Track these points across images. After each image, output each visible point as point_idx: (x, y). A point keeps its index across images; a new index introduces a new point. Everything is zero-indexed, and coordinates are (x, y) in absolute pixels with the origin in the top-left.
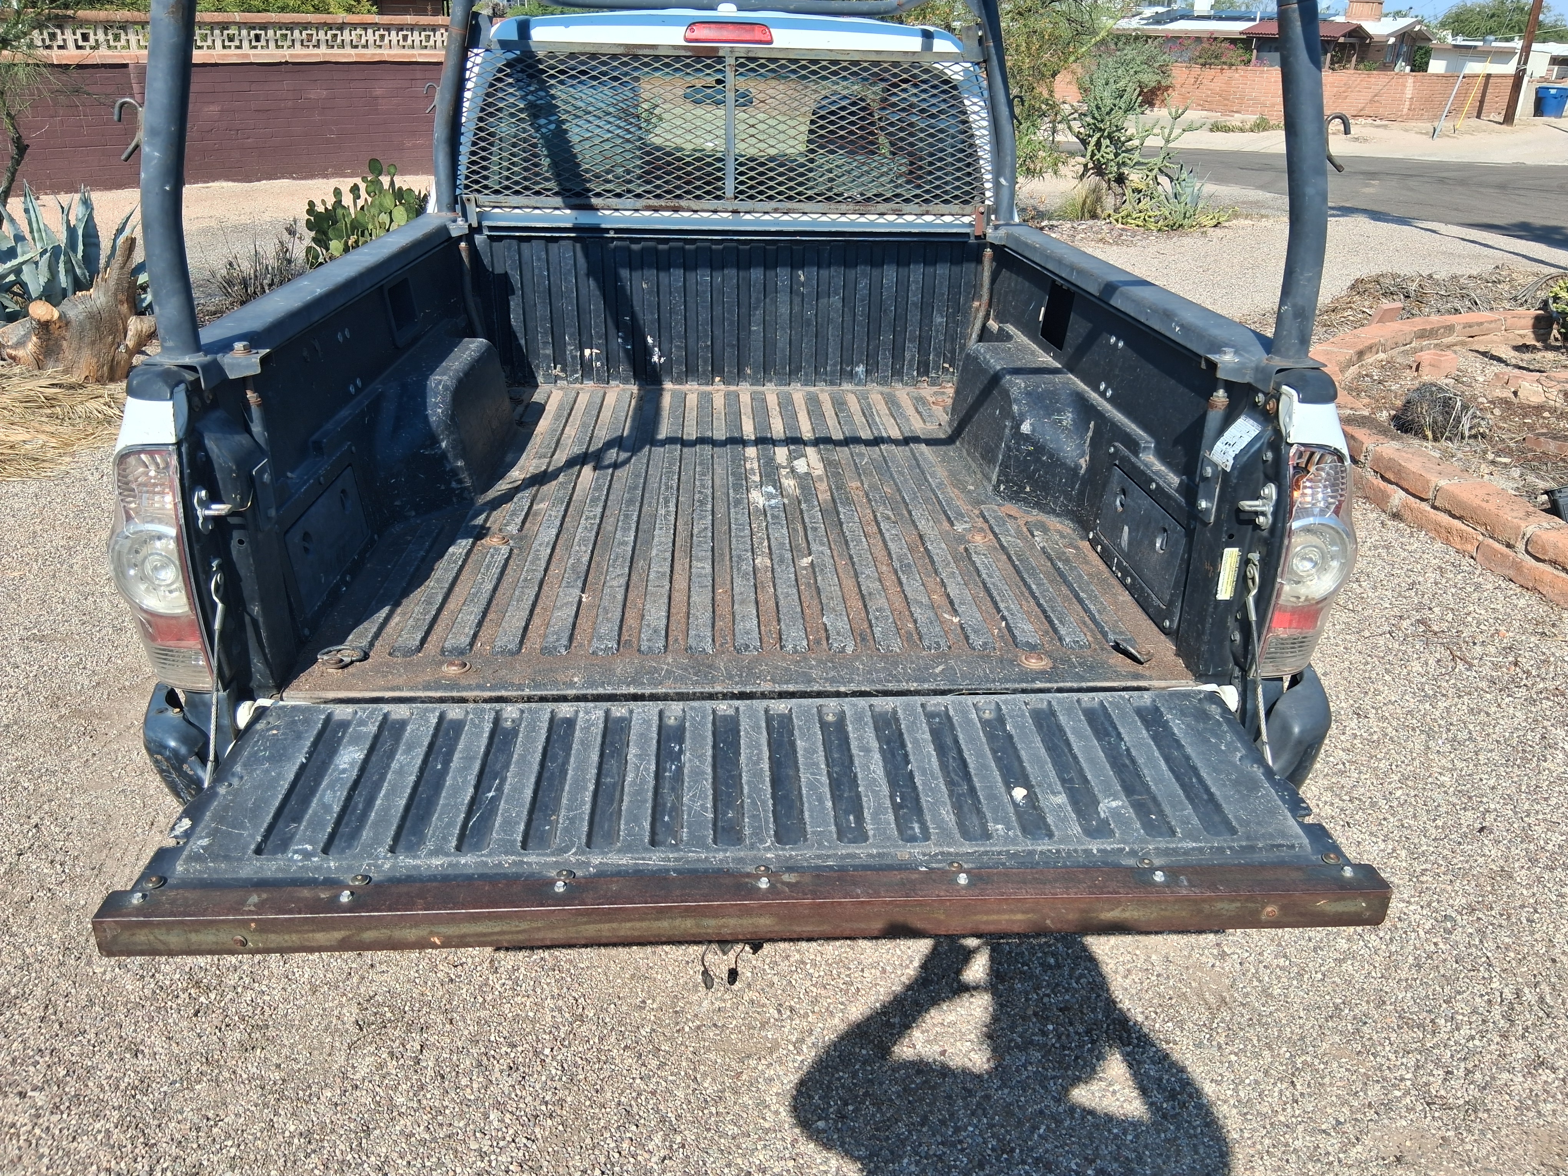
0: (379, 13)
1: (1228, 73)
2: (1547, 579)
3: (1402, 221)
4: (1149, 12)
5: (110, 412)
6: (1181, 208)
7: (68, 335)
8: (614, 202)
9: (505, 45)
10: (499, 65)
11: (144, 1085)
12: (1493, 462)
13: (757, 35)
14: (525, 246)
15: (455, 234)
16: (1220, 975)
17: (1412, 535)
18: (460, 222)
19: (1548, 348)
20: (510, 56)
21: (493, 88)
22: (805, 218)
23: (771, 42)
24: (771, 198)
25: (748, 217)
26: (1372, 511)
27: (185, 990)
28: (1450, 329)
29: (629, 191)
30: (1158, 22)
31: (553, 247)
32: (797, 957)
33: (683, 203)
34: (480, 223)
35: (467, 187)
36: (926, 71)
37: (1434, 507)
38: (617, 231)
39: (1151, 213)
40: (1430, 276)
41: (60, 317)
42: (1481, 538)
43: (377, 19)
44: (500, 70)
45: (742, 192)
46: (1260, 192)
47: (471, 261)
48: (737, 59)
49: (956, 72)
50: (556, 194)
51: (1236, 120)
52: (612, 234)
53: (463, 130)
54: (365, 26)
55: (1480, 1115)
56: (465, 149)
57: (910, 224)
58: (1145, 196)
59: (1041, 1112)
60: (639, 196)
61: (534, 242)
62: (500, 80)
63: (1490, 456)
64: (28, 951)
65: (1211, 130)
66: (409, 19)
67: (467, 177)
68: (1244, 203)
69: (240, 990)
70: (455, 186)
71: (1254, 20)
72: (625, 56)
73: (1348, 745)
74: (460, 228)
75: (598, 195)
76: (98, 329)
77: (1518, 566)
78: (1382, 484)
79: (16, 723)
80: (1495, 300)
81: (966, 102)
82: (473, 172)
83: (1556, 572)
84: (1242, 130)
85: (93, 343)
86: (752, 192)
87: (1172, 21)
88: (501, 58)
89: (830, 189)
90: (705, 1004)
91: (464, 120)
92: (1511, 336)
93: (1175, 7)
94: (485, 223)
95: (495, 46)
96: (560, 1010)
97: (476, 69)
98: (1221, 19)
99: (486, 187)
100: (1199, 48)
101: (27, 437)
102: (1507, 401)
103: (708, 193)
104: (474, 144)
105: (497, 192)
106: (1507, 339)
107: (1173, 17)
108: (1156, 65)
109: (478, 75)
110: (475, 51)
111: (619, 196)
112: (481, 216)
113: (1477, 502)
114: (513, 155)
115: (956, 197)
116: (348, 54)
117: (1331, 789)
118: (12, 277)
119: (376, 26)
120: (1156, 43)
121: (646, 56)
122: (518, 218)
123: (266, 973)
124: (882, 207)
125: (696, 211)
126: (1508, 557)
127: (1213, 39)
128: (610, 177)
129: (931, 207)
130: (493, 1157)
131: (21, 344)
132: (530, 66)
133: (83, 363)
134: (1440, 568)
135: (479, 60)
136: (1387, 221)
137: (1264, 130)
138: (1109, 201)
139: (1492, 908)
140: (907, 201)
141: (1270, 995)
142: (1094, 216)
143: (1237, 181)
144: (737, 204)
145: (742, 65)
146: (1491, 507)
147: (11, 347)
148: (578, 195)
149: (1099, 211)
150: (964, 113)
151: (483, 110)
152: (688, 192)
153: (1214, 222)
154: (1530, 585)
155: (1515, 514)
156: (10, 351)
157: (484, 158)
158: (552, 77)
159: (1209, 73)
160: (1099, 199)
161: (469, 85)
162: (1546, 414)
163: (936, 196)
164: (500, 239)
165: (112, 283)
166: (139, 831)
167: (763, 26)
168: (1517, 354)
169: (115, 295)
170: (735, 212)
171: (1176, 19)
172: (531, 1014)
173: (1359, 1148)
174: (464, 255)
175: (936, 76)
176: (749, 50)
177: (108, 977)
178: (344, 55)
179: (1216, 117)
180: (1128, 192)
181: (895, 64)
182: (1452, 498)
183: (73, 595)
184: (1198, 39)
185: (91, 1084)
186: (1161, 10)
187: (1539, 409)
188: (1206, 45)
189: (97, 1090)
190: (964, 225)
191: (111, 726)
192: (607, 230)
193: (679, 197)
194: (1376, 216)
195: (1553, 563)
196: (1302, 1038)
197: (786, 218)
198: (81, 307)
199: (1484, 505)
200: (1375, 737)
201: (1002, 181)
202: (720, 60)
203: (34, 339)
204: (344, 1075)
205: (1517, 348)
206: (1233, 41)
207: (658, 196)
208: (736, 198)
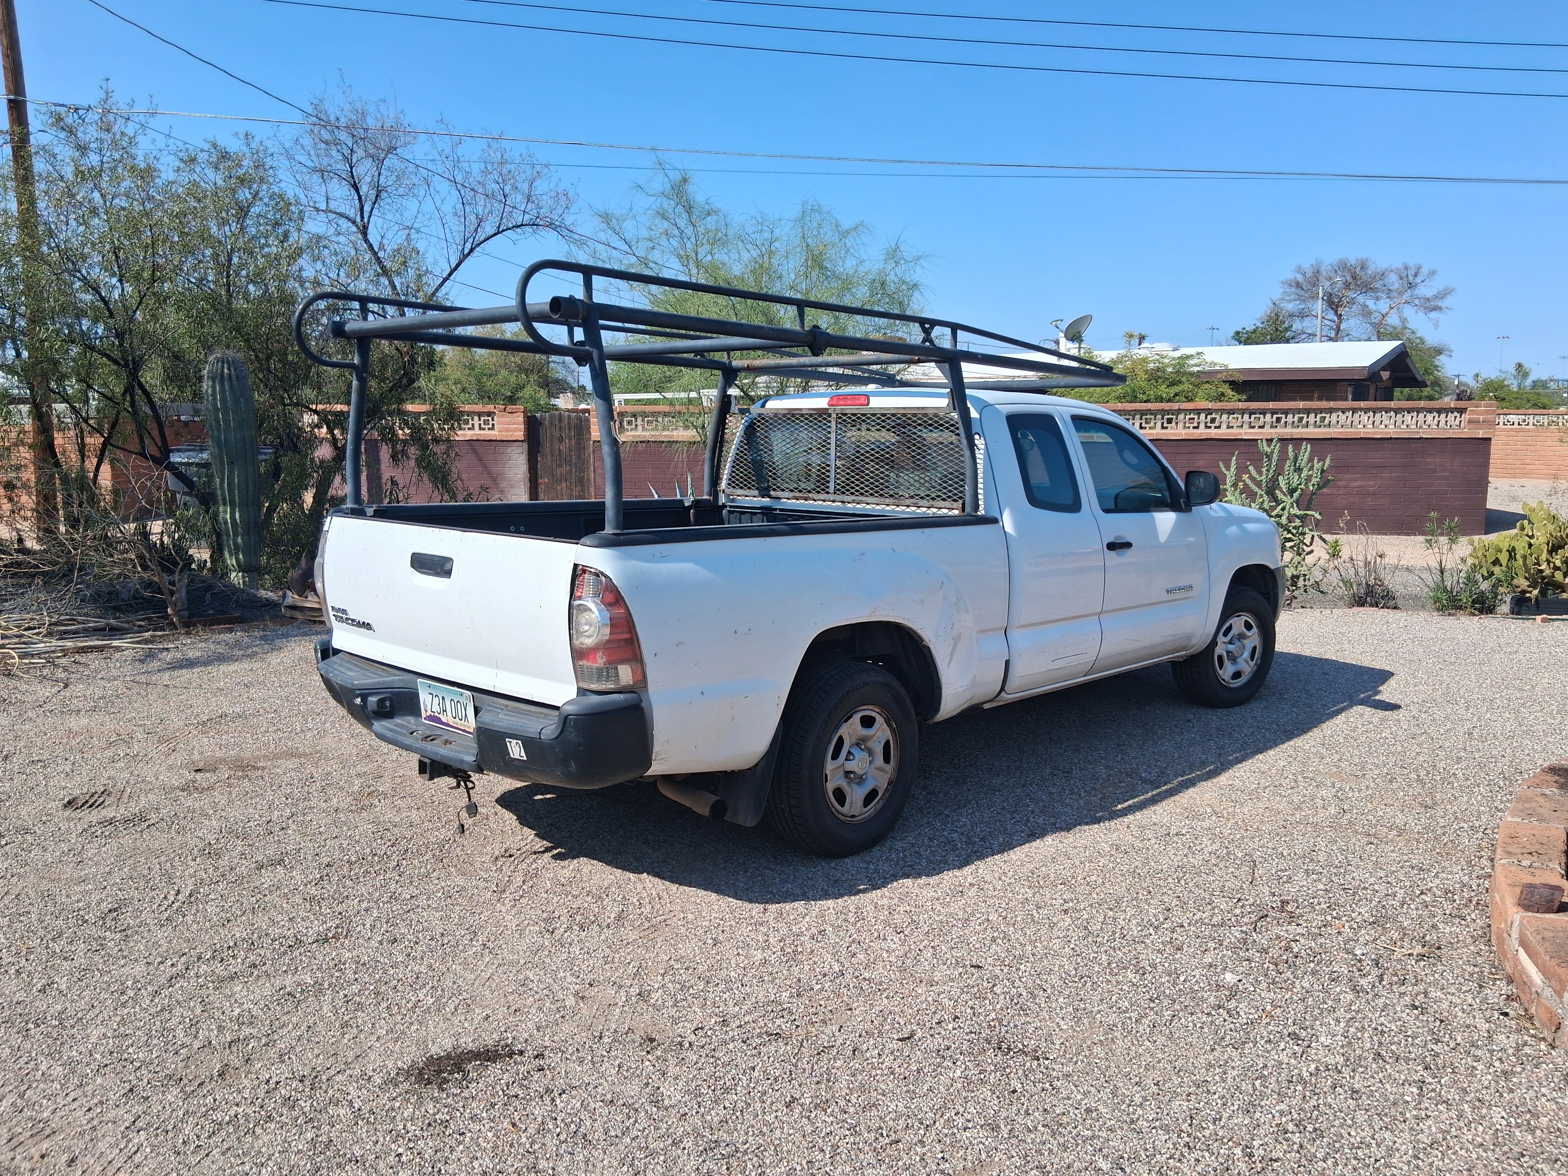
8: (780, 494)
23: (868, 404)
24: (852, 494)
25: (849, 505)
29: (787, 488)
33: (810, 495)
34: (725, 504)
38: (781, 510)
45: (838, 490)
48: (837, 414)
50: (757, 489)
52: (778, 512)
54: (1199, 412)
60: (791, 491)
72: (789, 414)
75: (774, 490)
86: (844, 490)
94: (727, 504)
103: (823, 489)
105: (733, 487)
111: (783, 490)
115: (949, 497)
116: (1179, 433)
121: (798, 414)
125: (815, 500)
129: (935, 503)
140: (922, 498)
144: (835, 497)
145: (840, 418)
148: (765, 489)
152: (813, 489)
163: (939, 496)
170: (843, 502)
176: (842, 409)
178: (1175, 434)
181: (915, 415)
192: (776, 510)
193: (809, 492)
202: (830, 415)
207: (801, 491)
208: (835, 493)
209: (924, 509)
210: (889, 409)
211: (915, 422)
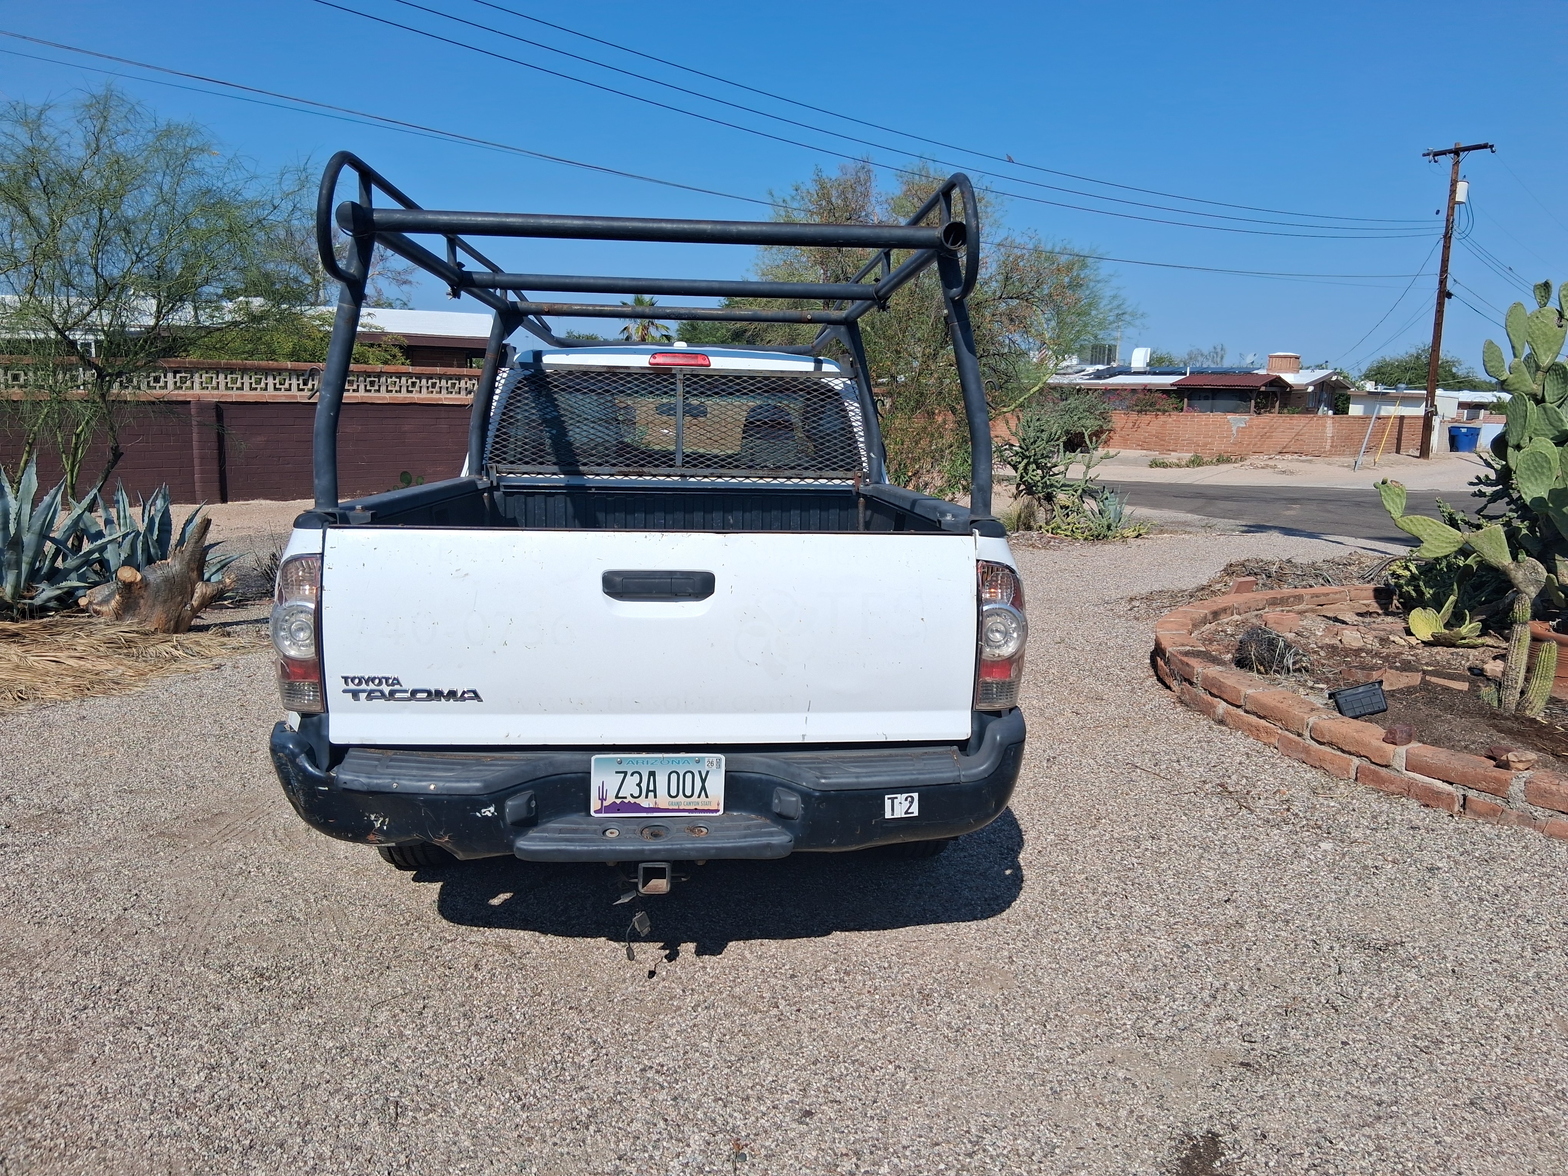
0: (412, 365)
1: (1162, 418)
2: (1328, 758)
3: (1311, 535)
4: (1091, 369)
5: (176, 653)
6: (1105, 522)
7: (146, 594)
8: (596, 469)
9: (524, 365)
10: (519, 378)
11: (225, 1024)
12: (1312, 688)
13: (700, 361)
14: (530, 499)
15: (480, 486)
16: (1007, 972)
17: (1231, 733)
18: (485, 478)
19: (1387, 614)
20: (528, 373)
21: (513, 394)
22: (734, 480)
23: (709, 365)
24: (708, 466)
25: (692, 479)
26: (1204, 720)
27: (252, 979)
28: (1299, 598)
29: (607, 462)
30: (1099, 378)
31: (551, 500)
32: (701, 964)
33: (645, 469)
34: (498, 484)
35: (490, 459)
36: (816, 384)
37: (1246, 712)
38: (597, 488)
39: (1077, 526)
40: (1289, 561)
41: (141, 580)
42: (1280, 731)
43: (410, 369)
44: (520, 382)
45: (688, 462)
46: (1189, 515)
47: (490, 506)
48: (684, 375)
49: (838, 384)
50: (555, 464)
51: (1173, 457)
52: (593, 491)
53: (491, 420)
54: (399, 375)
55: (1176, 1042)
56: (491, 434)
57: (809, 485)
58: (1073, 511)
59: (863, 1039)
60: (614, 465)
61: (537, 497)
62: (519, 388)
63: (1310, 684)
64: (136, 958)
65: (1151, 466)
66: (438, 370)
67: (491, 452)
68: (1172, 523)
69: (292, 979)
70: (482, 458)
71: (1185, 374)
72: (607, 373)
73: (1140, 855)
74: (484, 483)
75: (585, 464)
76: (171, 590)
77: (1307, 750)
78: (1209, 698)
79: (115, 839)
80: (1346, 578)
81: (846, 404)
82: (497, 449)
83: (1333, 751)
84: (1178, 466)
85: (165, 601)
86: (695, 462)
87: (1111, 376)
88: (521, 373)
89: (752, 461)
90: (630, 989)
91: (492, 414)
92: (1356, 605)
93: (1114, 365)
94: (502, 484)
95: (517, 366)
96: (525, 989)
97: (503, 381)
98: (1155, 374)
99: (504, 459)
100: (1134, 398)
101: (110, 667)
102: (1333, 647)
103: (664, 463)
104: (498, 430)
105: (512, 463)
106: (1353, 608)
107: (1112, 373)
108: (1097, 412)
109: (504, 385)
110: (503, 369)
111: (599, 465)
112: (499, 479)
113: (1275, 703)
114: (525, 444)
115: (841, 466)
116: (383, 396)
117: (1119, 878)
118: (96, 555)
119: (410, 375)
120: (1096, 394)
121: (622, 373)
122: (526, 480)
123: (311, 970)
124: (788, 473)
125: (655, 476)
126: (1298, 743)
127: (1147, 390)
128: (594, 452)
129: (824, 473)
130: (472, 1058)
131: (105, 601)
132: (541, 379)
133: (154, 618)
134: (1247, 754)
135: (505, 375)
136: (1300, 536)
137: (1199, 465)
138: (1041, 515)
139: (1222, 943)
140: (806, 469)
141: (1041, 983)
142: (1029, 528)
143: (1169, 507)
144: (684, 471)
145: (688, 379)
146: (1284, 706)
147: (97, 604)
148: (570, 464)
149: (1032, 523)
150: (844, 410)
151: (506, 408)
152: (650, 463)
153: (1136, 533)
154: (1317, 764)
155: (1302, 710)
156: (95, 607)
157: (504, 440)
158: (556, 386)
159: (1145, 418)
160: (1032, 514)
161: (498, 391)
162: (1364, 654)
163: (827, 466)
164: (512, 494)
165: (187, 555)
166: (214, 899)
167: (705, 355)
168: (1357, 618)
169: (188, 563)
170: (682, 476)
171: (1115, 375)
172: (503, 992)
173: (1083, 1056)
174: (486, 501)
175: (822, 387)
176: (693, 370)
177: (196, 972)
178: (379, 398)
179: (1155, 455)
180: (1057, 508)
182: (1256, 702)
183: (153, 766)
184: (1134, 391)
185: (187, 1024)
186: (1101, 367)
187: (1357, 652)
188: (1141, 396)
189: (191, 1028)
190: (848, 485)
191: (189, 842)
192: (590, 488)
193: (643, 466)
194: (1288, 531)
195: (1330, 744)
196: (1058, 1004)
197: (720, 480)
198: (159, 572)
199: (1279, 705)
200: (1163, 850)
201: (872, 454)
202: (673, 376)
203: (117, 597)
204: (369, 1021)
205: (1359, 614)
206: (1164, 392)
207: (628, 465)
208: (683, 466)
209: (810, 481)
210: (761, 371)
211: (795, 386)
